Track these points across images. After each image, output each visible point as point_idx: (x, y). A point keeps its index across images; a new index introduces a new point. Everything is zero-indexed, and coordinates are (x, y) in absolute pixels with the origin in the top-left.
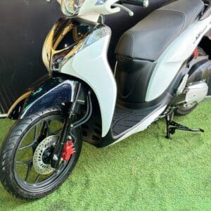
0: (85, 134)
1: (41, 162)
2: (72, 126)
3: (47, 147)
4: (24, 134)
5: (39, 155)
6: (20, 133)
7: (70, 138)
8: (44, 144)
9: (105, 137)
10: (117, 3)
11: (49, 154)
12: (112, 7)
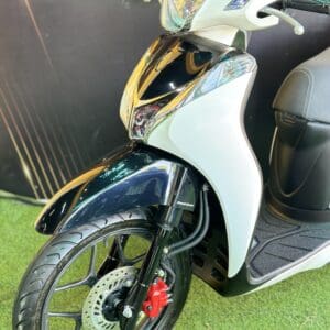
0: (200, 262)
1: (101, 317)
2: (166, 250)
3: (114, 289)
4: (64, 263)
5: (95, 305)
6: (56, 261)
7: (162, 273)
8: (108, 283)
9: (234, 278)
10: (272, 6)
11: (117, 302)
12: (261, 15)
